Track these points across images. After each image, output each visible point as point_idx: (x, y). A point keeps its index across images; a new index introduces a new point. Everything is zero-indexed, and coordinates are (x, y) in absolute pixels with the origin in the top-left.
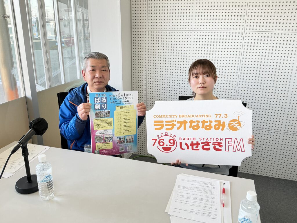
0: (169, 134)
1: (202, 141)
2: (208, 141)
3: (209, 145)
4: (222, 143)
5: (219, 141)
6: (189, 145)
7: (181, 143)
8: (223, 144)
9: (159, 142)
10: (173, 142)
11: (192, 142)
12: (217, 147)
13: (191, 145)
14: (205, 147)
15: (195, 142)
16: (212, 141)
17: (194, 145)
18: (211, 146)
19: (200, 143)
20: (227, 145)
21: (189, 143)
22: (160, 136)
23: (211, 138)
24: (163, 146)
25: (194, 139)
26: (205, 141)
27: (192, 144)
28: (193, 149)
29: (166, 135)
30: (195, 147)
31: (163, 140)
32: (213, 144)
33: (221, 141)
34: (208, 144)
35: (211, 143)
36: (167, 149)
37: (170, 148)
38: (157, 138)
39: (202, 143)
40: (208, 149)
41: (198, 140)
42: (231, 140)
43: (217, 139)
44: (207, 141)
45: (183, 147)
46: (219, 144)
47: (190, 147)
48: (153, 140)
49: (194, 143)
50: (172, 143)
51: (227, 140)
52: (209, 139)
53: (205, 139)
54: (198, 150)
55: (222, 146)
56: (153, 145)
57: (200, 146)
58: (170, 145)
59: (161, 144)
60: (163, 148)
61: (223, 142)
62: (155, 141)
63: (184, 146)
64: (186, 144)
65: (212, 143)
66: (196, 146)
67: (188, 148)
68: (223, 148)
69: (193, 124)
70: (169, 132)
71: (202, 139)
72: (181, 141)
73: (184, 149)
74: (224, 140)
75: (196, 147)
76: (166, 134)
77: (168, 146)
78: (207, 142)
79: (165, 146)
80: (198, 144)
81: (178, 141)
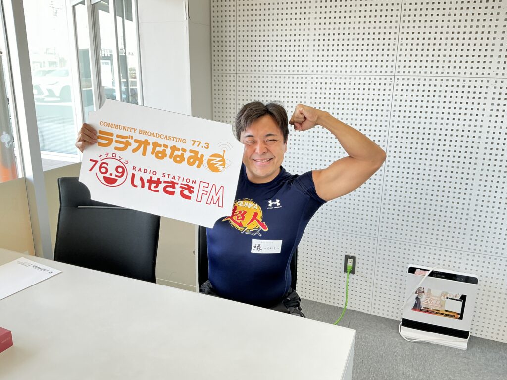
0: (117, 158)
1: (166, 179)
2: (175, 181)
3: (174, 187)
4: (193, 188)
5: (190, 184)
6: (145, 181)
7: (133, 175)
8: (195, 190)
9: (101, 167)
10: (122, 170)
11: (151, 178)
12: (186, 192)
13: (148, 181)
14: (169, 189)
15: (155, 178)
16: (180, 182)
17: (154, 183)
18: (177, 190)
19: (163, 182)
20: (201, 192)
21: (146, 177)
22: (104, 157)
23: (179, 177)
24: (105, 175)
25: (155, 173)
26: (169, 180)
27: (150, 181)
28: (149, 188)
29: (114, 158)
30: (153, 185)
31: (107, 164)
32: (181, 187)
33: (193, 185)
34: (173, 185)
35: (177, 184)
36: (110, 181)
37: (115, 180)
38: (98, 159)
39: (165, 182)
40: (172, 193)
41: (159, 175)
42: (207, 185)
43: (188, 181)
44: (173, 180)
45: (135, 183)
46: (190, 189)
47: (146, 185)
48: (91, 160)
49: (153, 179)
50: (120, 173)
51: (202, 184)
52: (177, 178)
53: (171, 177)
54: (158, 191)
55: (193, 192)
56: (90, 170)
57: (162, 186)
58: (116, 176)
59: (103, 170)
60: (105, 178)
61: (196, 186)
62: (94, 163)
63: (137, 181)
64: (141, 179)
65: (180, 185)
66: (155, 184)
67: (143, 186)
68: (193, 196)
69: (158, 149)
70: (119, 154)
71: (167, 176)
72: (134, 172)
73: (136, 186)
74: (197, 183)
75: (155, 187)
76: (114, 155)
77: (114, 177)
78: (172, 182)
79: (108, 175)
80: (158, 182)
81: (130, 172)
